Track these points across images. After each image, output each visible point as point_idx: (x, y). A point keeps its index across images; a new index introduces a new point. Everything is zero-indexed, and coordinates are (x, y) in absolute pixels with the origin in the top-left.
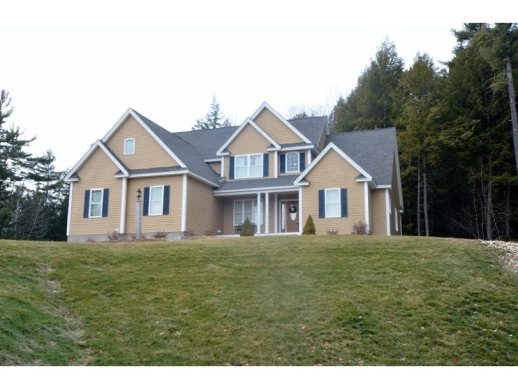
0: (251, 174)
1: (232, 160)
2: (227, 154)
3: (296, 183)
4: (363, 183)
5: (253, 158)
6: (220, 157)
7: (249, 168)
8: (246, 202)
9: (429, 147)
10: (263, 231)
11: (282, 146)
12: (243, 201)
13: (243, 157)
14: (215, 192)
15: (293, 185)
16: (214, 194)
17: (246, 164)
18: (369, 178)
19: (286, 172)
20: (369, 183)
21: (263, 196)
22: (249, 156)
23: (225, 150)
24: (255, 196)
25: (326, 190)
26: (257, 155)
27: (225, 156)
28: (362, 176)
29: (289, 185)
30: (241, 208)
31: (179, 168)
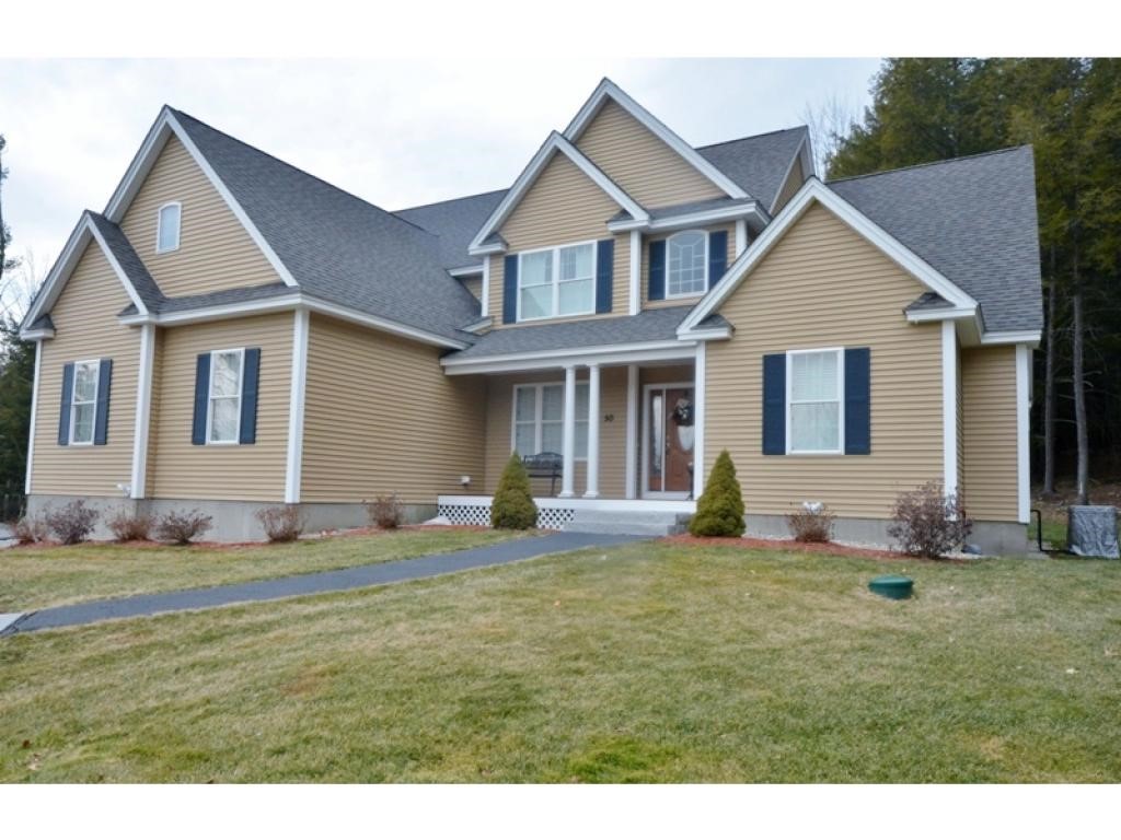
0: (561, 308)
1: (511, 263)
2: (497, 247)
3: (686, 331)
4: (937, 324)
5: (569, 257)
6: (480, 259)
7: (555, 288)
8: (546, 389)
9: (1097, 217)
10: (579, 488)
11: (654, 215)
12: (539, 387)
13: (541, 253)
14: (445, 362)
15: (675, 337)
16: (443, 368)
17: (549, 275)
18: (965, 306)
19: (667, 295)
20: (960, 325)
21: (582, 374)
22: (556, 249)
23: (492, 237)
24: (560, 375)
25: (789, 354)
26: (580, 247)
27: (494, 256)
28: (933, 298)
29: (662, 338)
30: (533, 407)
31: (279, 287)
